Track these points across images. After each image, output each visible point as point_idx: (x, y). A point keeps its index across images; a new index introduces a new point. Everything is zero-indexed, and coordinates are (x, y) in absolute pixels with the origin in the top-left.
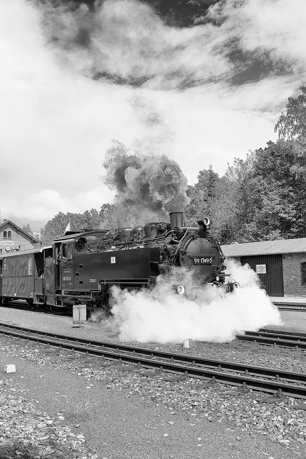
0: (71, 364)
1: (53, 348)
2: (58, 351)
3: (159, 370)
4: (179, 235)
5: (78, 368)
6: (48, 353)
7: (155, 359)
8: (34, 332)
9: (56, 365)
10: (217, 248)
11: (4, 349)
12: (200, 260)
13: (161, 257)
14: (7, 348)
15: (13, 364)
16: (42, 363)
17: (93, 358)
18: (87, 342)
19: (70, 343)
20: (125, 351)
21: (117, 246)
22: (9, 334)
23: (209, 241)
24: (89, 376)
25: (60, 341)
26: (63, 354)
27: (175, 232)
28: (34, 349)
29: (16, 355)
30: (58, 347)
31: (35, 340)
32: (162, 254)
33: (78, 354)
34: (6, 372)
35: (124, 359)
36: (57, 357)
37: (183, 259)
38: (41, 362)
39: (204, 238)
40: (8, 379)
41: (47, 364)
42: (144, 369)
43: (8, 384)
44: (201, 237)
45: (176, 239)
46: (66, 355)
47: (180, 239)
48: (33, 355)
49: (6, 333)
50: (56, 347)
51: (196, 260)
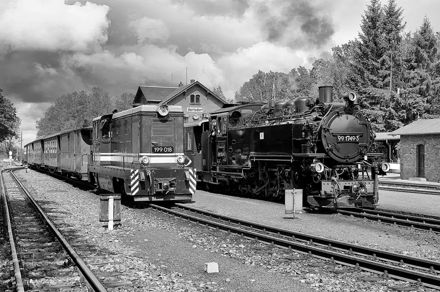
0: (290, 266)
1: (262, 244)
2: (270, 248)
3: (416, 283)
4: (323, 111)
5: (299, 273)
6: (257, 250)
7: (405, 267)
8: (236, 222)
9: (270, 267)
10: (366, 125)
11: (201, 242)
12: (345, 139)
13: (303, 133)
14: (204, 240)
15: (214, 261)
16: (251, 263)
17: (319, 261)
18: (308, 238)
19: (284, 239)
20: (362, 254)
21: (269, 120)
22: (205, 223)
23: (357, 117)
24: (317, 285)
25: (270, 235)
26: (277, 253)
27: (320, 108)
28: (238, 245)
29: (217, 251)
30: (270, 244)
31: (239, 232)
32: (304, 131)
33: (297, 253)
34: (206, 272)
35: (363, 264)
36: (270, 256)
37: (325, 136)
38: (249, 261)
39: (351, 114)
40: (210, 281)
41: (258, 265)
42: (393, 281)
43: (210, 288)
44: (346, 113)
45: (319, 116)
46: (281, 254)
47: (324, 115)
48: (238, 252)
49: (201, 222)
50: (267, 243)
51: (340, 138)
